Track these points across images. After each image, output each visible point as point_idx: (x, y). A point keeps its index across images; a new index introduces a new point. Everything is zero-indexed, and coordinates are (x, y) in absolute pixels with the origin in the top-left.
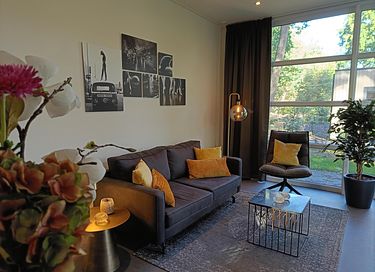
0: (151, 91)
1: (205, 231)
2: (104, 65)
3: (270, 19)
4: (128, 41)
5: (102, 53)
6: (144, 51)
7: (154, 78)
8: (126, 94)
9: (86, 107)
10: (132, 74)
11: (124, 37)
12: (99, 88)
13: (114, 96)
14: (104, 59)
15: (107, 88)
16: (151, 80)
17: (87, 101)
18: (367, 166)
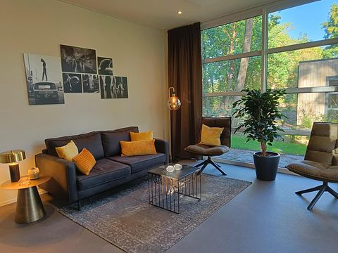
0: (92, 88)
1: (123, 196)
2: (45, 69)
3: (199, 23)
4: (67, 50)
5: (42, 60)
6: (83, 57)
7: (94, 77)
8: (66, 91)
9: (29, 102)
10: (71, 75)
11: (62, 47)
12: (40, 87)
13: (55, 93)
14: (44, 65)
15: (49, 87)
16: (91, 79)
17: (29, 97)
18: (269, 144)
